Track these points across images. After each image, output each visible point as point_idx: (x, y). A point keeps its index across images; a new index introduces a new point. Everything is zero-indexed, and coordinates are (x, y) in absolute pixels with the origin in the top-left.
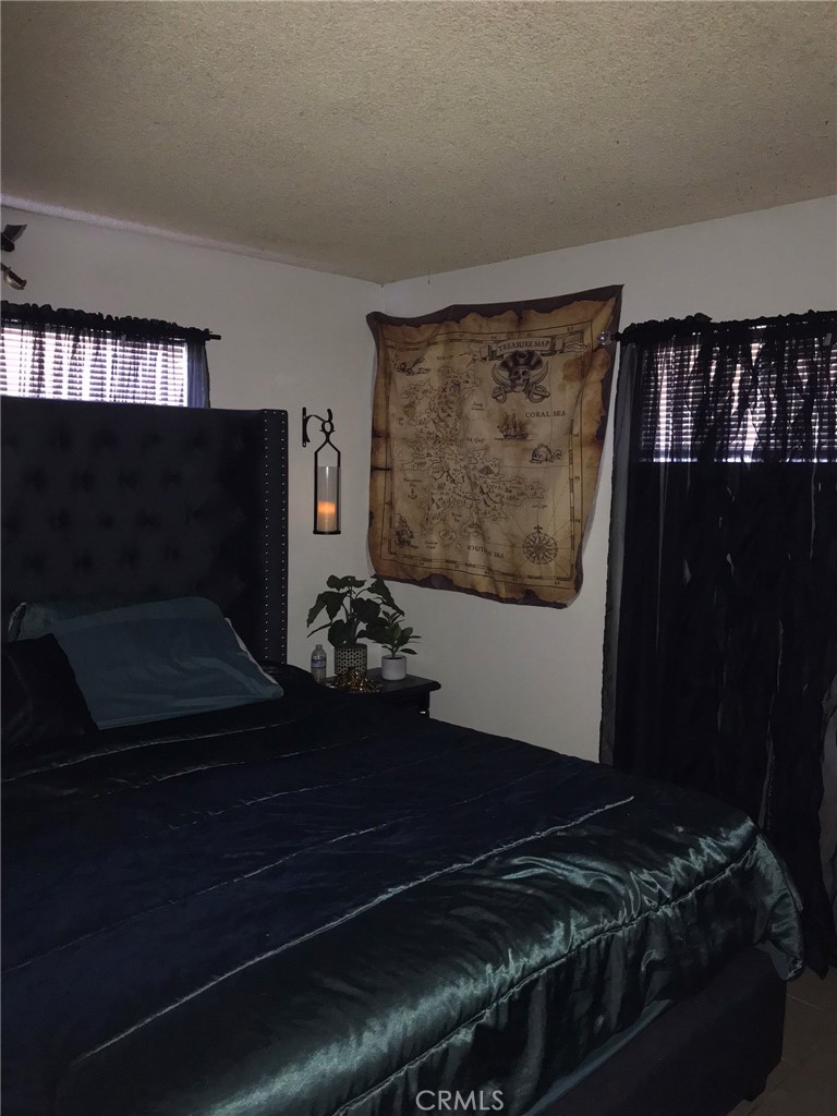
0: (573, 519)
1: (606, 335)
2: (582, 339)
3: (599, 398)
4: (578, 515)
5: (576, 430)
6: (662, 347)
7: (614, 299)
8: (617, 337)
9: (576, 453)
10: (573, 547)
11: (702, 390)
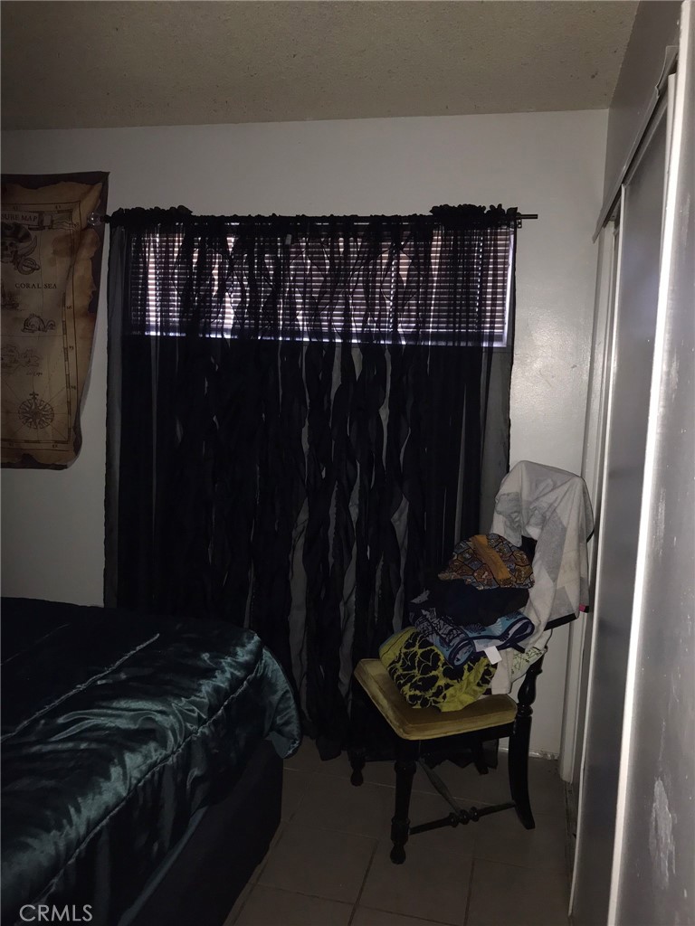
0: (68, 385)
1: (95, 217)
2: (70, 218)
3: (89, 274)
4: (73, 383)
5: (69, 303)
6: (149, 234)
7: (101, 184)
8: (106, 219)
9: (70, 324)
10: (69, 412)
11: (185, 274)
